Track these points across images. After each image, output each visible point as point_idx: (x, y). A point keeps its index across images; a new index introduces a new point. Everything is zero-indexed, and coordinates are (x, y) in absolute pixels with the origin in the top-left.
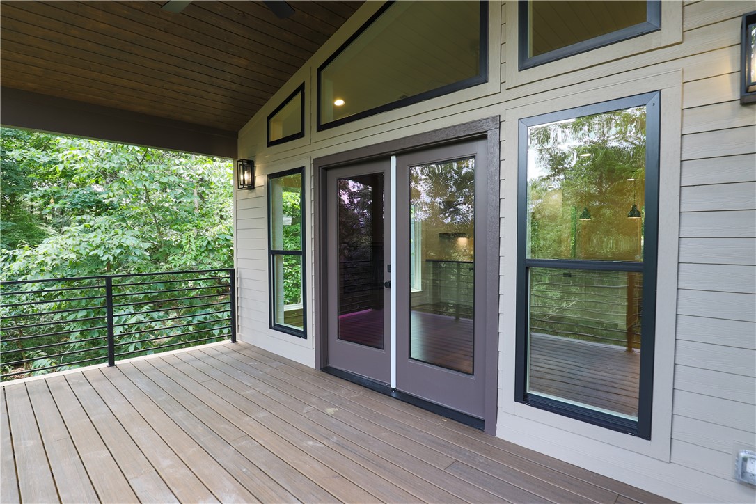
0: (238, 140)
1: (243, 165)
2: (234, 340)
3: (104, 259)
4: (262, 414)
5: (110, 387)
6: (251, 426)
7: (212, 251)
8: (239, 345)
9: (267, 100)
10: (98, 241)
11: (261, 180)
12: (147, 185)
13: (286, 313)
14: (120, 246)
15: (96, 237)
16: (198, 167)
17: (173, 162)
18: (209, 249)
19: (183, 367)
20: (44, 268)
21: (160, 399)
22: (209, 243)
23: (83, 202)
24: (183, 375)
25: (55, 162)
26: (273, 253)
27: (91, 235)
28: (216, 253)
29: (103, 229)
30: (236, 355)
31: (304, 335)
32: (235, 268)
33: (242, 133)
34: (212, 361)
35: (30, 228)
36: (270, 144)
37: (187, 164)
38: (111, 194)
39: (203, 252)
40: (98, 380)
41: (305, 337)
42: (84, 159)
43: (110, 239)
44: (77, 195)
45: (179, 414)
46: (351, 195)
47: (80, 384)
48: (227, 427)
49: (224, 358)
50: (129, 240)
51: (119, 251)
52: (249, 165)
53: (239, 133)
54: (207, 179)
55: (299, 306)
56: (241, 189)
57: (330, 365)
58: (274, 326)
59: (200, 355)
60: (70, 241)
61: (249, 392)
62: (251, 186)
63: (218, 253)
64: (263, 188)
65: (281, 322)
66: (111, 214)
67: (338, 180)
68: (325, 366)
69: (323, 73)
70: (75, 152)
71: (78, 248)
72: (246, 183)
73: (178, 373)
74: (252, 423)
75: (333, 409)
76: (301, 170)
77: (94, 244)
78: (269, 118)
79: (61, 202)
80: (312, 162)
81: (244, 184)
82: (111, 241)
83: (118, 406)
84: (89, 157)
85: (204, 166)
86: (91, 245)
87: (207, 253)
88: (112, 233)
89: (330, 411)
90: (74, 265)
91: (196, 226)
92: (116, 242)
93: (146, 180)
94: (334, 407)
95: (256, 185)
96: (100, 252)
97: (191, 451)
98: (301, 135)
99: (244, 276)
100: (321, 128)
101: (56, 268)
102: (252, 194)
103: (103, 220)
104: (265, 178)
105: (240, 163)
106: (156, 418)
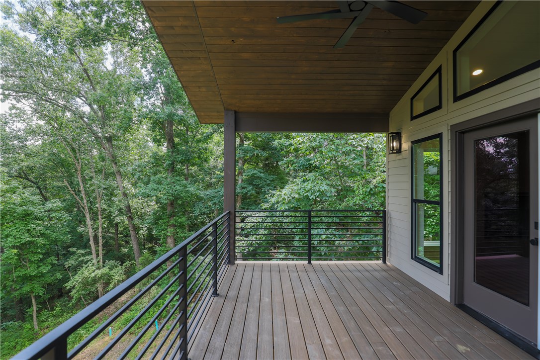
0: (390, 119)
1: (393, 136)
2: (384, 262)
3: (311, 198)
4: (398, 329)
5: (306, 277)
6: (389, 336)
7: (373, 195)
8: (388, 266)
9: (411, 86)
10: (309, 187)
11: (406, 146)
12: (334, 154)
13: (426, 248)
14: (319, 191)
15: (308, 186)
16: (365, 139)
17: (349, 138)
18: (372, 193)
19: (348, 274)
20: (284, 202)
21: (331, 293)
22: (371, 189)
23: (304, 165)
24: (347, 280)
25: (291, 145)
26: (415, 201)
27: (306, 184)
28: (376, 196)
29: (311, 180)
30: (384, 273)
31: (440, 270)
32: (386, 209)
33: (392, 114)
34: (367, 274)
35: (282, 178)
36: (413, 118)
37: (357, 138)
38: (316, 160)
39: (368, 195)
40: (302, 271)
41: (441, 273)
42: (303, 142)
43: (314, 186)
44: (301, 161)
45: (341, 309)
46: (497, 146)
47: (293, 271)
48: (371, 330)
49: (376, 274)
50: (324, 187)
51: (318, 194)
52: (397, 136)
53: (390, 113)
54: (370, 146)
55: (437, 244)
56: (391, 153)
57: (465, 303)
58: (415, 258)
59: (360, 268)
60: (296, 188)
61: (391, 307)
62: (399, 151)
63: (378, 196)
64: (407, 151)
65: (421, 255)
66: (317, 171)
67: (475, 141)
68: (460, 303)
69: (458, 53)
70: (299, 139)
71: (299, 191)
72: (395, 149)
73: (345, 278)
74: (389, 333)
75: (465, 348)
76: (440, 136)
77: (307, 190)
78: (412, 99)
79: (294, 165)
80: (449, 128)
81: (393, 149)
82: (314, 188)
83: (309, 290)
84: (305, 140)
85: (368, 138)
86: (305, 190)
87: (370, 196)
88: (316, 183)
89: (461, 348)
90: (298, 200)
91: (363, 178)
92: (317, 188)
93: (334, 151)
94: (467, 346)
95: (402, 150)
96: (309, 194)
97: (345, 339)
98: (439, 107)
99: (393, 216)
100: (457, 99)
101: (289, 202)
102: (399, 157)
103: (311, 176)
104: (409, 144)
105: (390, 135)
106: (328, 306)
